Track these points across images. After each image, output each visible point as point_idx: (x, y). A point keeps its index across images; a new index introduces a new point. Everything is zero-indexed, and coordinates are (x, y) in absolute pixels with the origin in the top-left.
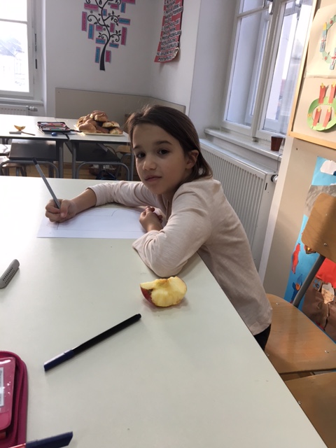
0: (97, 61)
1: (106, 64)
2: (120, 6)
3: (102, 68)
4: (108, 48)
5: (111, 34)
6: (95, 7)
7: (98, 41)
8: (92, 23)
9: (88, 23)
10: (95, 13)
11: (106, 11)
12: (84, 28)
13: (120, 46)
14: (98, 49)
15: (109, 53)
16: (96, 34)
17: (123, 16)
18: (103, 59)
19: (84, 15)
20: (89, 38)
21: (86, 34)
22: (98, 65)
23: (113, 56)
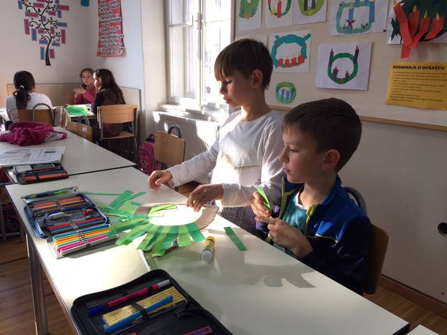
0: (42, 58)
1: (51, 60)
2: (57, 13)
3: (48, 64)
4: (51, 47)
5: (52, 35)
6: (35, 15)
7: (41, 42)
8: (34, 27)
9: (30, 28)
10: (37, 19)
11: (45, 18)
12: (27, 32)
13: (61, 44)
14: (42, 49)
15: (52, 51)
16: (39, 36)
17: (60, 20)
18: (47, 57)
19: (26, 22)
20: (33, 40)
21: (30, 37)
22: (44, 62)
23: (56, 54)
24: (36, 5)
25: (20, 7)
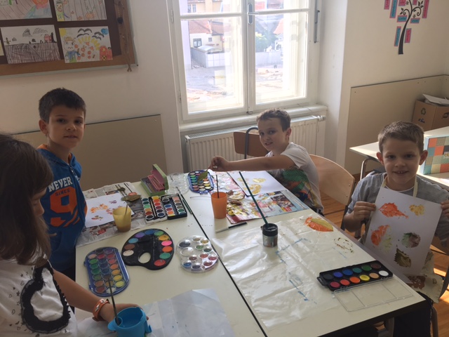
0: (396, 45)
1: (405, 45)
3: (401, 52)
4: (409, 26)
5: (414, 7)
7: (400, 19)
12: (387, 6)
13: (422, 20)
14: (399, 29)
15: (409, 31)
16: (399, 11)
18: (402, 40)
20: (391, 17)
21: (388, 12)
22: (397, 48)
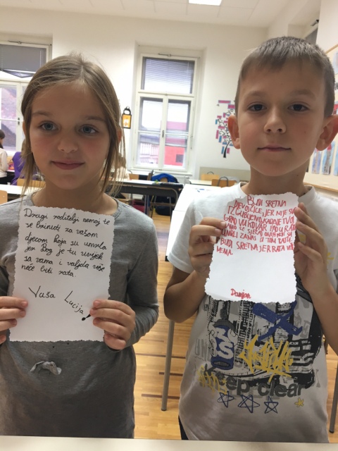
0: (222, 153)
1: (227, 155)
3: (225, 156)
4: (229, 147)
6: (223, 128)
7: (224, 143)
8: (221, 135)
9: (219, 135)
10: (223, 130)
12: (217, 137)
14: (223, 148)
15: (229, 149)
16: (223, 140)
18: (225, 152)
19: (218, 132)
20: (219, 142)
21: (218, 140)
22: (223, 155)
23: (231, 151)
24: (225, 122)
25: (216, 123)
